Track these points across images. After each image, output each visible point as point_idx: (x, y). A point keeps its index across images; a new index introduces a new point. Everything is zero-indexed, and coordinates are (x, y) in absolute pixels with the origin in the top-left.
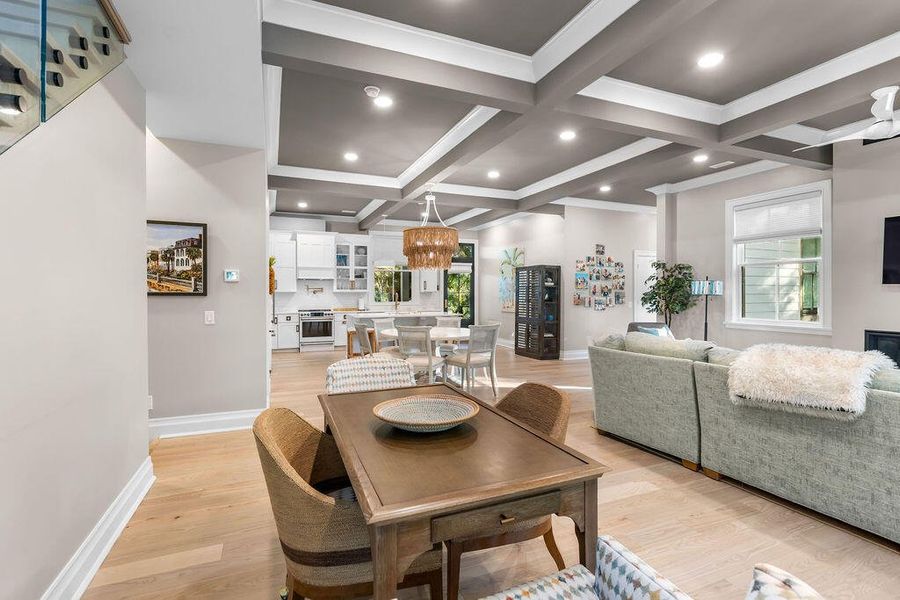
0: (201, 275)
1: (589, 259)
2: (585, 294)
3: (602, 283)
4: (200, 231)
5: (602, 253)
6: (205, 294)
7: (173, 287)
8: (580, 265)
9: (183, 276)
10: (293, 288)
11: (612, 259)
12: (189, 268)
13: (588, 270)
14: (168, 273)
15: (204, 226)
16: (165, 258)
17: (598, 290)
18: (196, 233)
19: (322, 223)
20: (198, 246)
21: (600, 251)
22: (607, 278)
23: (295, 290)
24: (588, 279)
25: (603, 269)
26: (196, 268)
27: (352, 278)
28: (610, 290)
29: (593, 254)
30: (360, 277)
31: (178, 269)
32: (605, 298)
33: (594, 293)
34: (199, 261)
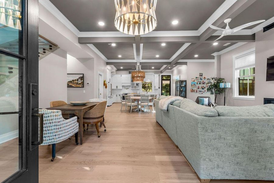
0: (83, 83)
1: (196, 78)
2: (195, 89)
3: (202, 85)
4: (82, 75)
5: (202, 76)
6: (83, 87)
7: (78, 86)
8: (193, 80)
9: (80, 84)
10: (121, 88)
11: (206, 77)
12: (81, 82)
13: (196, 81)
14: (77, 83)
15: (83, 74)
16: (77, 81)
17: (200, 87)
18: (82, 76)
19: (128, 72)
20: (82, 78)
21: (201, 75)
22: (203, 83)
23: (122, 88)
24: (196, 84)
25: (202, 81)
26: (82, 82)
27: (135, 85)
28: (205, 88)
29: (198, 76)
30: (137, 85)
31: (79, 82)
32: (203, 90)
33: (198, 88)
34: (82, 81)
